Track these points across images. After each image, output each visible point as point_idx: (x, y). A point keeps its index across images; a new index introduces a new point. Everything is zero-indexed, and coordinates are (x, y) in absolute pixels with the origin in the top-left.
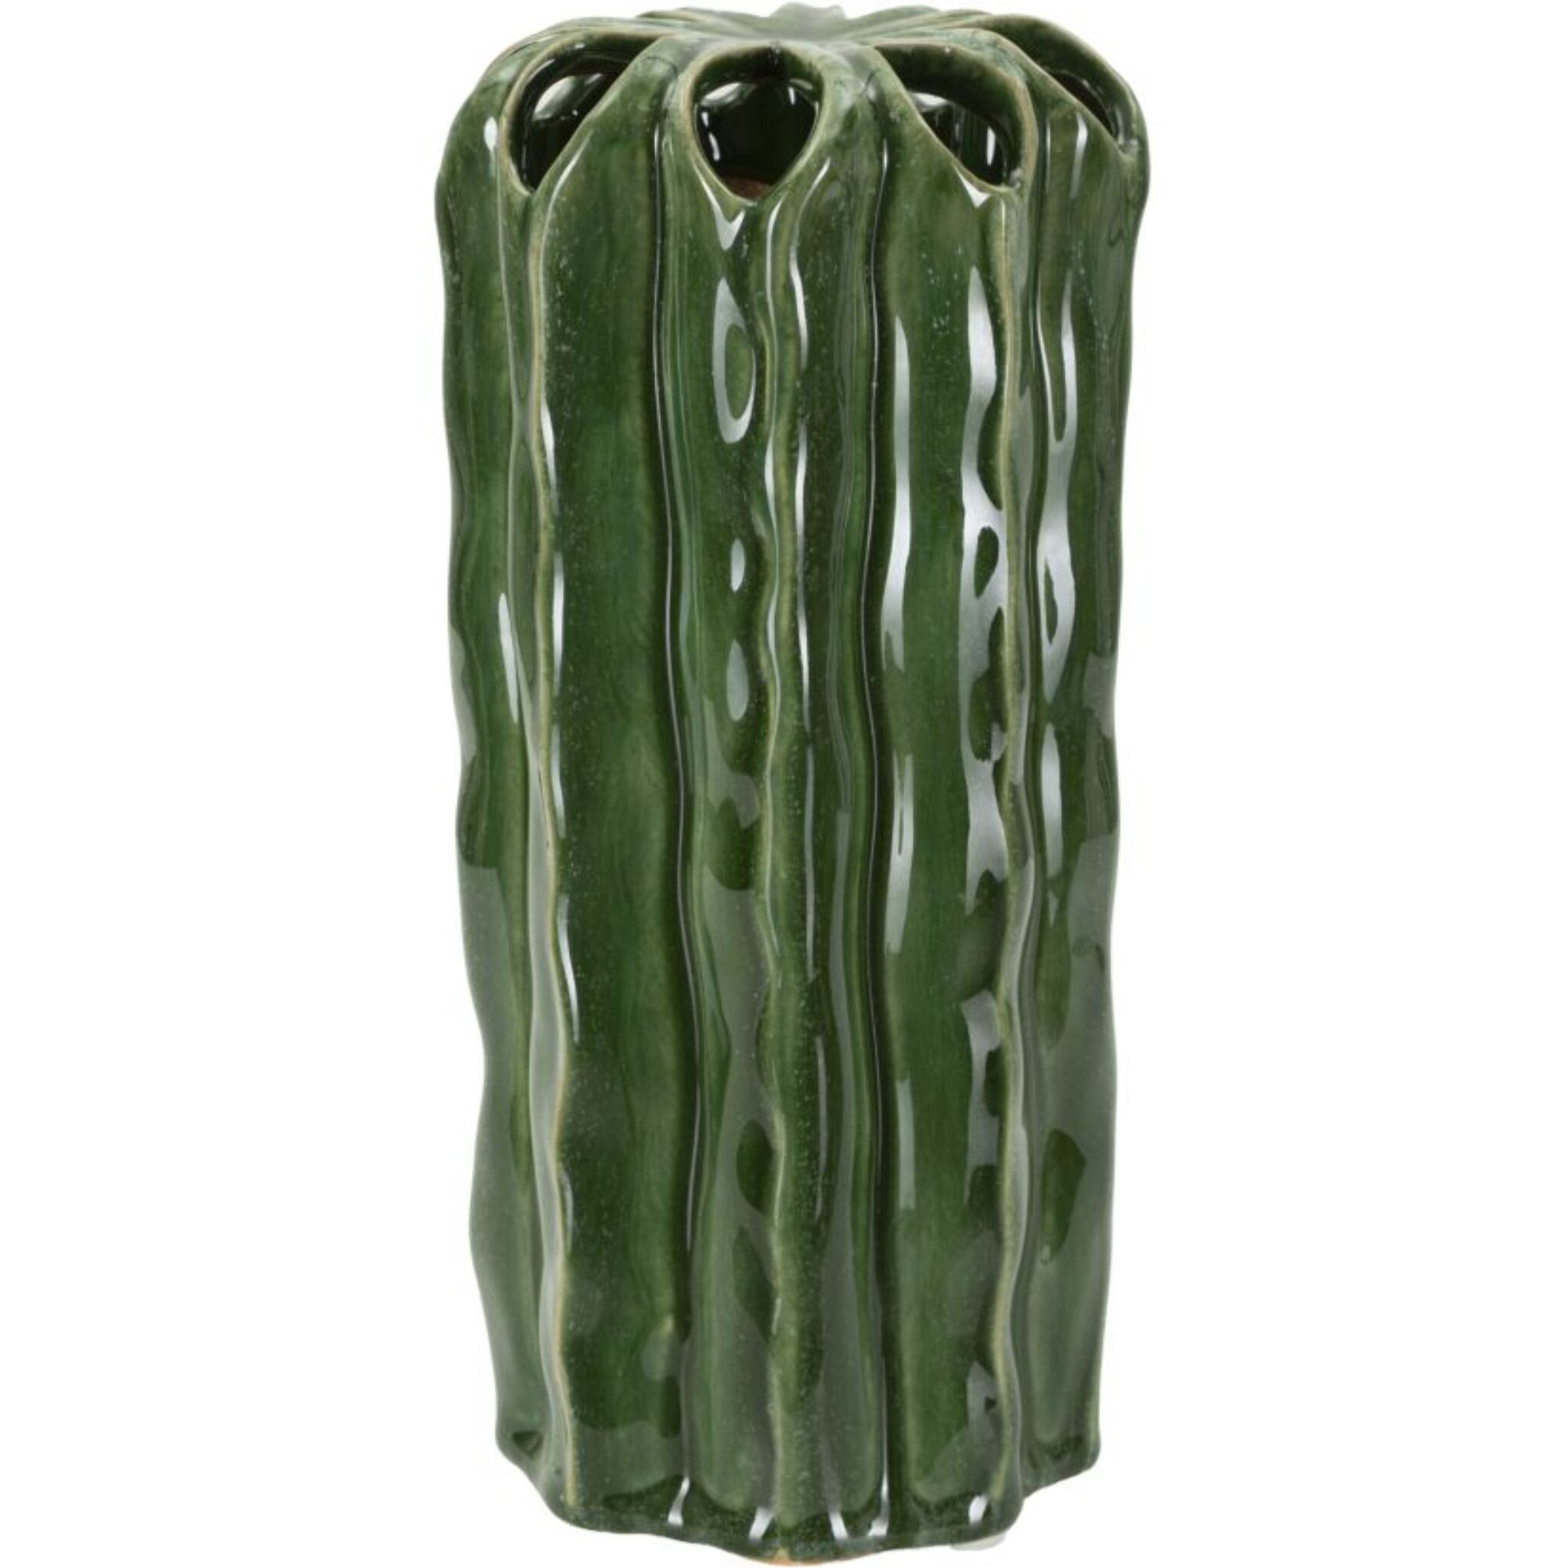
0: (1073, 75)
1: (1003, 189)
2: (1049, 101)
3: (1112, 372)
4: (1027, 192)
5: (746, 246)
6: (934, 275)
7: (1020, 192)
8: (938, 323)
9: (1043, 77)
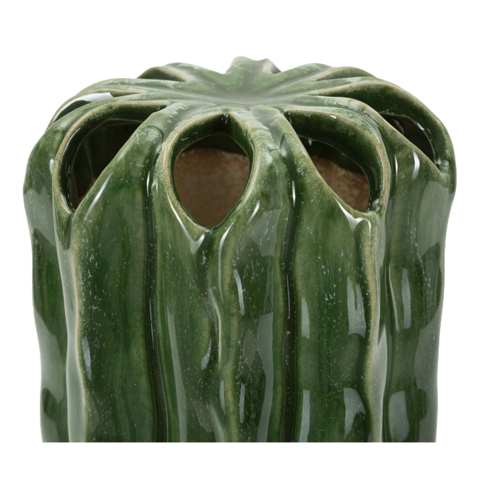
0: (409, 117)
1: (370, 214)
2: (397, 148)
3: (433, 299)
4: (384, 212)
5: (205, 258)
6: (326, 270)
7: (379, 212)
8: (329, 298)
9: (393, 131)
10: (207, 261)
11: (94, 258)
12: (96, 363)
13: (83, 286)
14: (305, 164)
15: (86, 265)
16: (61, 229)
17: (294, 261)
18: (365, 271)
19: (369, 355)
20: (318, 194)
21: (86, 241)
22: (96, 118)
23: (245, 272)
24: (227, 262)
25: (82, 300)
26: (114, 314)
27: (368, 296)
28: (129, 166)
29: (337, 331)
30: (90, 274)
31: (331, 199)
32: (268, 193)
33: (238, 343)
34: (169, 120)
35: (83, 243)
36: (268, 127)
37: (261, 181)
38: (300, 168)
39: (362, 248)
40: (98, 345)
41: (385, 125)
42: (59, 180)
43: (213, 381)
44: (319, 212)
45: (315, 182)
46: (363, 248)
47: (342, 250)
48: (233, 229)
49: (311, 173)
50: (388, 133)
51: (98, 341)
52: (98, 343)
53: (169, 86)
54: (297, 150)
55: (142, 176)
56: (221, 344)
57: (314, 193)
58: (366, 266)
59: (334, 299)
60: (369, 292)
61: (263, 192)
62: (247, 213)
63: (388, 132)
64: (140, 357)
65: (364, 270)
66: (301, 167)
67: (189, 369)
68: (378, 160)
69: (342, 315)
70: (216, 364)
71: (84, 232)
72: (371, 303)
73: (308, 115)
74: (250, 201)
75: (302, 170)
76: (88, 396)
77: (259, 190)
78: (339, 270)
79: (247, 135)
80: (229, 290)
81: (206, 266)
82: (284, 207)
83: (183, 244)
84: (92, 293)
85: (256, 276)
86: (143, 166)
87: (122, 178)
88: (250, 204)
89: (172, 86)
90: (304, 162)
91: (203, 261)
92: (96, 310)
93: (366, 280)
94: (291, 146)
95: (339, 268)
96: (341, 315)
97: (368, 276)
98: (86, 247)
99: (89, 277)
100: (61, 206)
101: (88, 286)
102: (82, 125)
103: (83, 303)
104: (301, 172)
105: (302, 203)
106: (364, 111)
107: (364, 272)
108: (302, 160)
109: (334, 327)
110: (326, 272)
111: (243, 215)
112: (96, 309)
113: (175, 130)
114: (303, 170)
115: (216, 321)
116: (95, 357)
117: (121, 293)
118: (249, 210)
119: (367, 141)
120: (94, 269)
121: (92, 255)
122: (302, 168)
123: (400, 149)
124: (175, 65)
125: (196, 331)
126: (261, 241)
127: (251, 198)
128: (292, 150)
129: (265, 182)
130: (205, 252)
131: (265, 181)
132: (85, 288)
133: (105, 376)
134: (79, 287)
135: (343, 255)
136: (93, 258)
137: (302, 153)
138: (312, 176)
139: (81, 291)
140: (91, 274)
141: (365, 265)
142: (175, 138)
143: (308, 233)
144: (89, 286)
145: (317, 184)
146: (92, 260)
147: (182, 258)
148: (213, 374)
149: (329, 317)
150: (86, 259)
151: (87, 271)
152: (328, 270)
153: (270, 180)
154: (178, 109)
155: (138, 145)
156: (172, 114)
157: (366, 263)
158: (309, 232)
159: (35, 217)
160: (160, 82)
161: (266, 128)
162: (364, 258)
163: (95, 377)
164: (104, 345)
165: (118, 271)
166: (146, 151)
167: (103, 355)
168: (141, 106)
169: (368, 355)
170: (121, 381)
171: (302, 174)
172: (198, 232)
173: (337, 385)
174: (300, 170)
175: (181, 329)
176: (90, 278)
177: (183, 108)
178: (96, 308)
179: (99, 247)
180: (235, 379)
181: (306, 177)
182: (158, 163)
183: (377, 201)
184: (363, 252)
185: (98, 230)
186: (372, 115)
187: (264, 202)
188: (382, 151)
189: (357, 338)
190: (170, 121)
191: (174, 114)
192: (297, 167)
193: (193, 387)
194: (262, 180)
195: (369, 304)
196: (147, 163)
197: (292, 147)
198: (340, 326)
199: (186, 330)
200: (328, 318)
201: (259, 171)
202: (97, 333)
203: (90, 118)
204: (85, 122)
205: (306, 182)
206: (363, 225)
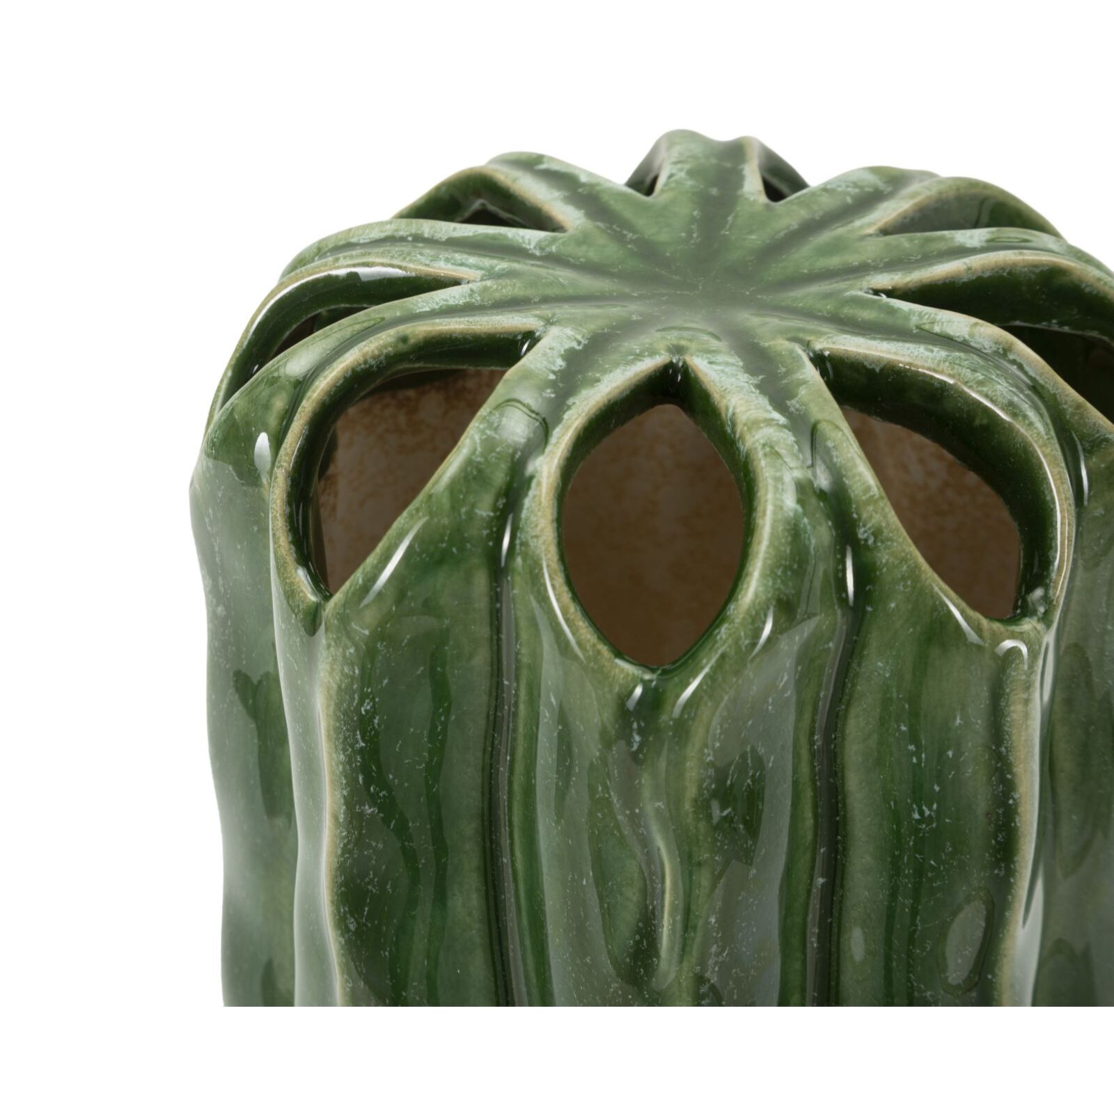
10: (641, 745)
11: (371, 708)
12: (369, 925)
13: (342, 763)
14: (877, 519)
15: (353, 721)
16: (291, 631)
17: (843, 732)
18: (1010, 754)
19: (1008, 931)
20: (907, 590)
21: (354, 673)
22: (371, 366)
23: (731, 772)
24: (692, 754)
25: (342, 793)
26: (414, 824)
27: (1013, 807)
28: (459, 514)
29: (938, 883)
30: (360, 740)
31: (937, 603)
32: (791, 597)
33: (710, 920)
34: (549, 391)
35: (346, 676)
36: (784, 416)
37: (776, 570)
38: (866, 528)
39: (1005, 707)
40: (374, 887)
41: (1060, 391)
42: (286, 517)
43: (645, 993)
44: (908, 630)
45: (901, 563)
46: (1007, 705)
47: (959, 712)
48: (710, 683)
49: (891, 540)
50: (1067, 409)
51: (374, 878)
52: (376, 883)
53: (528, 247)
54: (859, 484)
55: (489, 537)
56: (669, 921)
57: (897, 587)
58: (1011, 744)
59: (934, 816)
60: (1016, 796)
61: (782, 596)
62: (744, 649)
63: (1065, 407)
64: (470, 914)
65: (1007, 752)
66: (868, 526)
67: (588, 961)
68: (1046, 493)
69: (950, 849)
70: (655, 959)
71: (350, 653)
72: (1019, 820)
73: (873, 366)
74: (750, 620)
75: (870, 532)
76: (348, 989)
77: (772, 592)
78: (948, 755)
79: (734, 432)
80: (695, 812)
81: (641, 756)
82: (827, 622)
83: (587, 700)
84: (364, 779)
85: (756, 778)
86: (492, 514)
87: (442, 543)
88: (751, 627)
89: (535, 248)
90: (874, 515)
91: (633, 743)
92: (372, 814)
93: (1010, 772)
94: (844, 473)
95: (949, 749)
96: (948, 849)
97: (1016, 765)
98: (352, 684)
99: (358, 745)
100: (292, 580)
101: (356, 765)
102: (339, 384)
103: (342, 799)
104: (868, 536)
105: (869, 609)
106: (1008, 353)
107: (1007, 755)
108: (871, 508)
109: (930, 875)
110: (917, 759)
111: (733, 653)
112: (372, 812)
113: (564, 421)
114: (873, 533)
115: (659, 870)
116: (368, 910)
117: (430, 782)
118: (747, 642)
119: (1020, 445)
120: (371, 730)
121: (367, 701)
122: (869, 529)
123: (1095, 449)
124: (530, 164)
125: (610, 884)
126: (770, 701)
127: (754, 613)
128: (847, 482)
129: (784, 572)
130: (639, 725)
131: (786, 568)
132: (348, 767)
133: (390, 952)
134: (334, 764)
135: (960, 724)
136: (368, 707)
137: (870, 492)
138: (895, 549)
139: (338, 773)
140: (363, 739)
141: (1010, 742)
142: (566, 444)
143: (879, 674)
144: (359, 764)
145: (905, 568)
146: (366, 710)
147: (582, 729)
148: (646, 978)
149: (920, 855)
150: (352, 708)
151: (355, 735)
152: (923, 756)
153: (795, 566)
154: (565, 351)
155: (479, 463)
156: (554, 368)
157: (1014, 738)
158: (881, 672)
159: (218, 559)
160: (506, 237)
161: (782, 420)
162: (1009, 727)
163: (367, 954)
164: (388, 887)
165: (425, 735)
166: (499, 477)
167: (386, 908)
168: (475, 334)
169: (1005, 931)
170: (426, 963)
171: (871, 542)
172: (623, 679)
173: (931, 996)
174: (865, 532)
175: (573, 876)
176: (362, 748)
177: (574, 345)
178: (372, 810)
179: (384, 685)
180: (699, 992)
181: (880, 550)
182: (527, 509)
183: (1039, 592)
184: (1007, 716)
185: (383, 650)
186: (1029, 364)
187: (782, 621)
188: (1056, 471)
189: (982, 895)
190: (551, 393)
191: (556, 369)
192: (859, 526)
193: (598, 998)
194: (778, 568)
195: (1015, 822)
196: (501, 506)
197: (845, 476)
198: (944, 873)
199: (585, 880)
200: (917, 855)
201: (771, 544)
202: (374, 862)
203: (357, 367)
204: (345, 377)
205: (879, 563)
206: (1010, 658)
